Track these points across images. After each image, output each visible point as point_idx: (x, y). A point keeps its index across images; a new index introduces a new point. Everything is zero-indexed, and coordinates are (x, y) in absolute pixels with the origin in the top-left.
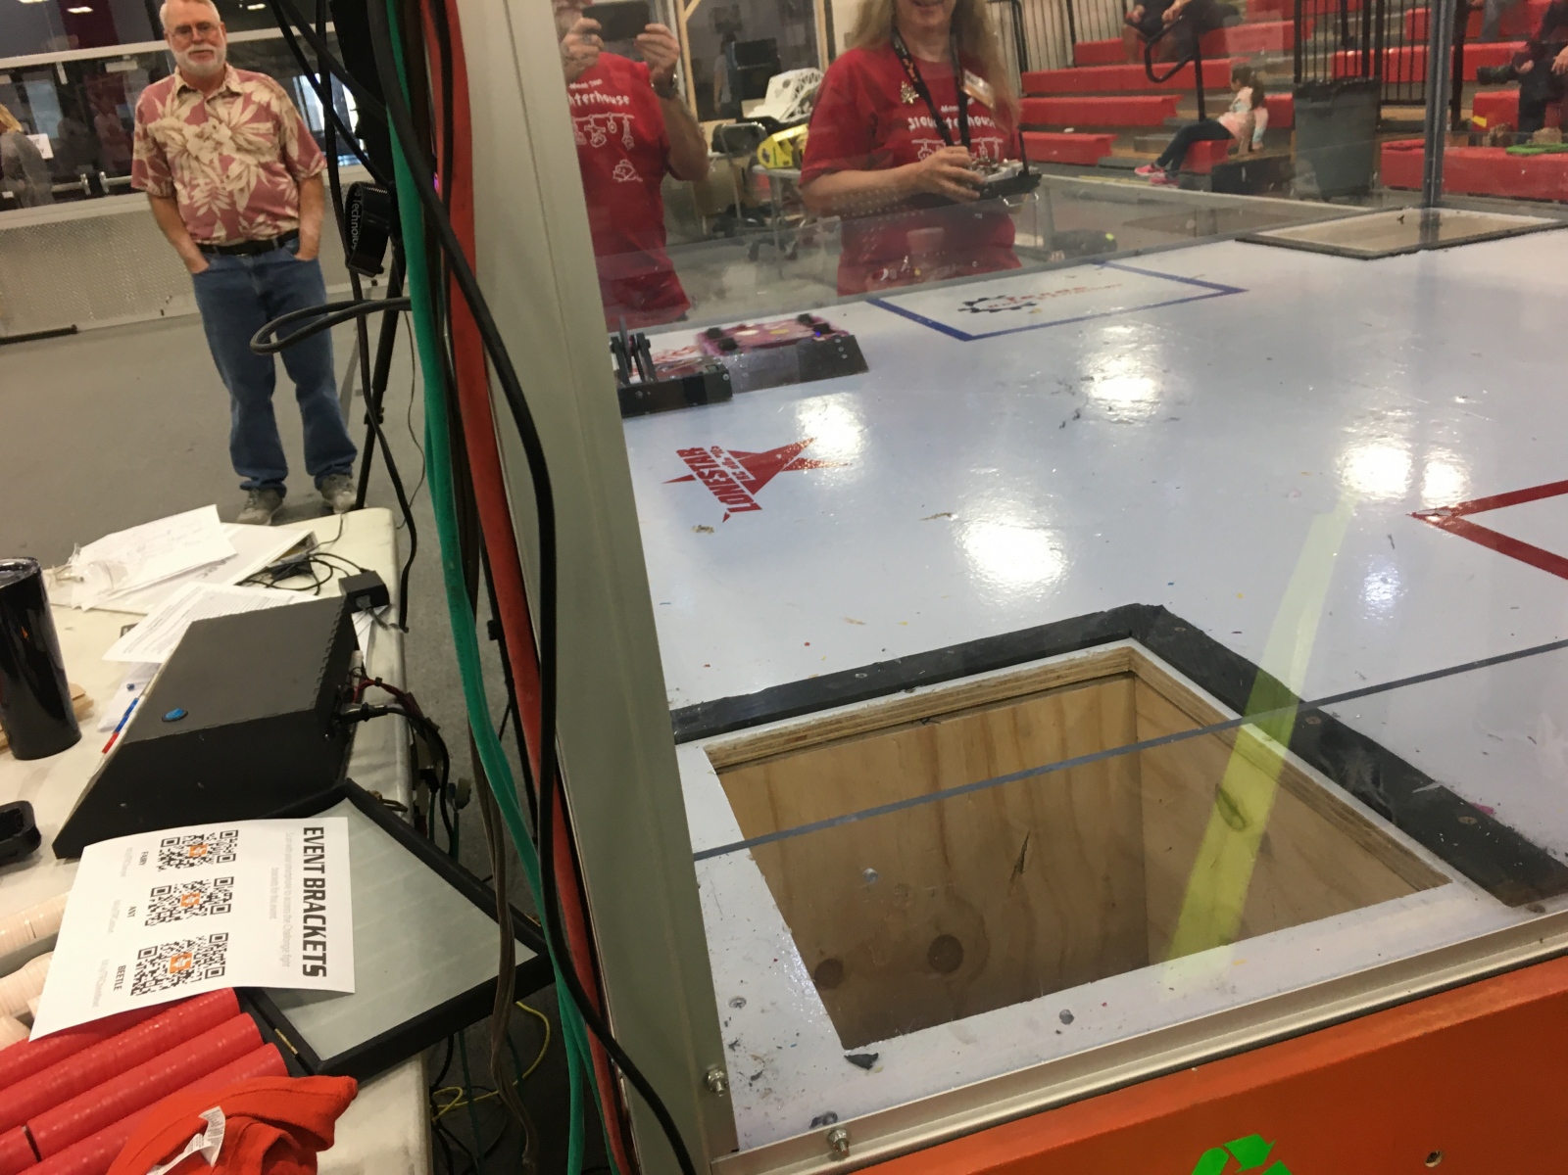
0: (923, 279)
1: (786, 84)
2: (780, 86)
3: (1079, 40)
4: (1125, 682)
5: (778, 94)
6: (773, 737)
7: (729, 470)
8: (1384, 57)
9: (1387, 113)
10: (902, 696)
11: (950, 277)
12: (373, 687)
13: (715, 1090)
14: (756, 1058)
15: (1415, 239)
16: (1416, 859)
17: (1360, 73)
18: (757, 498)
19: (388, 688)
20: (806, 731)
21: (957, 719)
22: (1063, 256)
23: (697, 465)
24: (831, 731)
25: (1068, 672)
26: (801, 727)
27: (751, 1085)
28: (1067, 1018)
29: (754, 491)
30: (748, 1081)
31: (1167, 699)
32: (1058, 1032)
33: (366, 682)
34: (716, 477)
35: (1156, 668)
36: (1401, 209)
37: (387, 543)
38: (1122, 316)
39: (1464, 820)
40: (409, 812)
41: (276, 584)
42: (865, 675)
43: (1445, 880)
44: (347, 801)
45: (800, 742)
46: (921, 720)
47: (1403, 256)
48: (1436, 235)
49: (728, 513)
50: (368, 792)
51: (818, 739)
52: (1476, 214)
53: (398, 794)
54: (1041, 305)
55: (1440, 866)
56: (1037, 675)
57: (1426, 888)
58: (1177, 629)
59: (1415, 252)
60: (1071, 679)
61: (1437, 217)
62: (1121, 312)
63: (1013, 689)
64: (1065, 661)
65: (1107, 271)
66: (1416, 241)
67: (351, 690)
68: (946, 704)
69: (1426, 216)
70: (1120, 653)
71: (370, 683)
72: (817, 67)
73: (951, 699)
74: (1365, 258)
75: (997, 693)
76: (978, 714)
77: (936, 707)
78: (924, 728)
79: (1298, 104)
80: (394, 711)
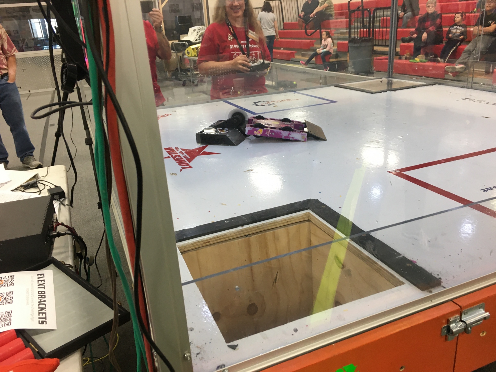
0: (240, 95)
1: (194, 30)
2: (193, 31)
3: (285, 21)
4: (307, 223)
5: (192, 33)
6: (199, 242)
7: (181, 155)
8: (375, 32)
9: (375, 48)
10: (240, 228)
11: (248, 94)
12: (60, 226)
13: (187, 359)
14: (198, 347)
15: (385, 88)
16: (395, 277)
17: (368, 36)
18: (191, 164)
19: (66, 226)
20: (210, 240)
21: (257, 235)
22: (283, 89)
23: (171, 153)
24: (218, 240)
25: (290, 220)
26: (208, 239)
27: (196, 356)
28: (296, 330)
29: (190, 162)
30: (195, 355)
31: (320, 229)
32: (292, 335)
33: (58, 224)
34: (177, 157)
35: (317, 219)
36: (381, 78)
37: (64, 177)
38: (301, 109)
39: (408, 265)
40: (74, 268)
41: (25, 191)
42: (228, 222)
43: (403, 283)
44: (52, 264)
45: (207, 244)
46: (245, 236)
47: (382, 93)
48: (392, 87)
49: (182, 169)
50: (60, 261)
51: (214, 242)
52: (403, 81)
53: (70, 262)
54: (277, 104)
55: (402, 279)
56: (281, 221)
57: (398, 286)
58: (323, 207)
59: (386, 92)
60: (291, 222)
61: (392, 81)
62: (301, 107)
63: (274, 225)
64: (290, 217)
65: (296, 94)
66: (386, 88)
67: (53, 227)
68: (253, 230)
69: (389, 81)
70: (305, 214)
71: (59, 224)
72: (204, 26)
73: (255, 229)
74: (372, 93)
75: (269, 227)
76: (263, 234)
77: (250, 231)
78: (247, 238)
79: (350, 45)
80: (68, 234)
